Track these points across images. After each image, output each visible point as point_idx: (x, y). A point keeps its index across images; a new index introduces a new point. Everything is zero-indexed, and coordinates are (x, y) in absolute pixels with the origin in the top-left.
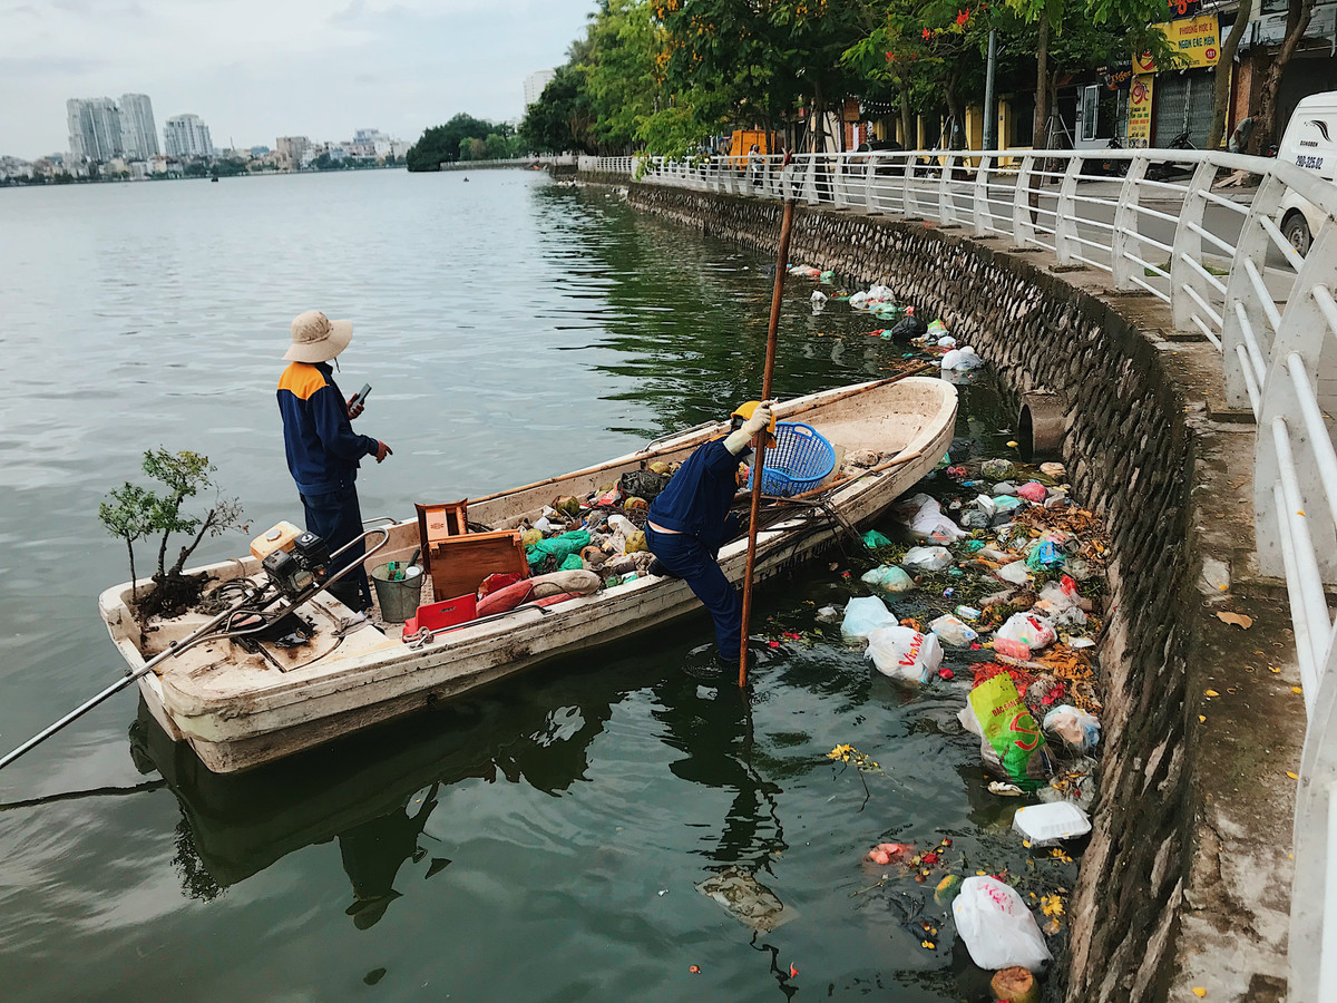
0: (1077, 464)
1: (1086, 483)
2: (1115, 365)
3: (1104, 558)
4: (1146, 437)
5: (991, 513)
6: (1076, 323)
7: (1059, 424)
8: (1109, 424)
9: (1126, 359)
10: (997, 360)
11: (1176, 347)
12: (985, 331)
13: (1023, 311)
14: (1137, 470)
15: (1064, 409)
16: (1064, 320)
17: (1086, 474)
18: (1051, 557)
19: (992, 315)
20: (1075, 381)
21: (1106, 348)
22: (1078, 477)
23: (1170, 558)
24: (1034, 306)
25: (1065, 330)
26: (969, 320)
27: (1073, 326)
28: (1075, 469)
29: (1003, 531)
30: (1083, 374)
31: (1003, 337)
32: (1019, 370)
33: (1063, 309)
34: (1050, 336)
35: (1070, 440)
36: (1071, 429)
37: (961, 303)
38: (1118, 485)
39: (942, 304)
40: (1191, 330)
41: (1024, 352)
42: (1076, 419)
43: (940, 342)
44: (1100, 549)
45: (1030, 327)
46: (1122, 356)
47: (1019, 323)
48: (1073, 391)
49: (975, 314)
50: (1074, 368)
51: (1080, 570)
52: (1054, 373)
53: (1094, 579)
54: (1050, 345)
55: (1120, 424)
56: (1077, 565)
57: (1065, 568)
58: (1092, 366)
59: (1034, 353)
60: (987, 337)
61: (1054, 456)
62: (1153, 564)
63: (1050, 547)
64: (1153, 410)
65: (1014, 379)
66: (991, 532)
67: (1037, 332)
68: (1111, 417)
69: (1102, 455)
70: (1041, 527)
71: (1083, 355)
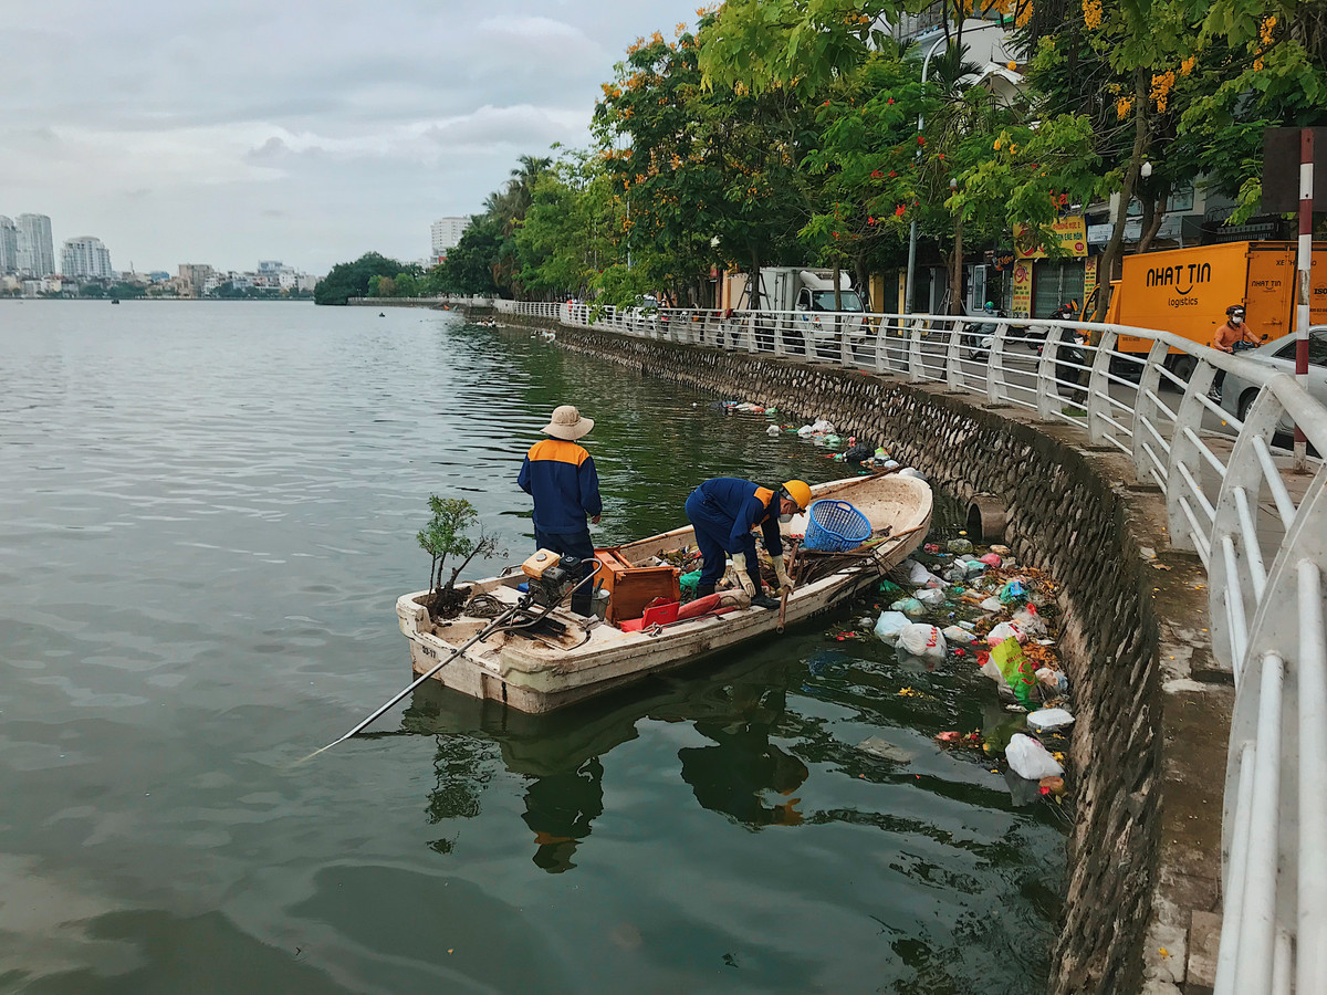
0: (1020, 543)
1: (1029, 553)
2: (1047, 471)
3: (1055, 593)
4: (1080, 511)
5: (965, 571)
6: (1010, 445)
7: (1001, 518)
8: (1046, 510)
9: (1056, 465)
10: (938, 477)
11: (1095, 455)
12: (925, 455)
13: (961, 437)
14: (1075, 533)
15: (1005, 507)
16: (999, 443)
17: (1030, 547)
18: (1019, 592)
19: (931, 442)
20: (1013, 486)
21: (1037, 460)
22: (1022, 551)
23: (1111, 567)
24: (971, 434)
25: (1001, 450)
26: (909, 448)
27: (1007, 447)
28: (1018, 546)
29: (977, 582)
30: (1019, 480)
31: (943, 458)
32: (961, 483)
33: (998, 435)
34: (987, 455)
35: (1011, 529)
36: (1012, 520)
37: (901, 434)
38: (1059, 547)
39: (882, 436)
40: (1104, 444)
41: (964, 469)
42: (1016, 513)
43: (886, 464)
44: (1051, 586)
45: (968, 450)
46: (1052, 464)
47: (958, 447)
48: (1013, 492)
49: (915, 443)
50: (1010, 477)
51: (1038, 600)
52: (993, 482)
53: (1049, 606)
54: (988, 462)
55: (1056, 508)
56: (1036, 597)
57: (1029, 599)
58: (1026, 474)
59: (973, 469)
60: (927, 460)
61: (1000, 541)
62: (1097, 579)
63: (1017, 586)
64: (1084, 493)
65: (956, 490)
66: (968, 583)
67: (975, 453)
68: (1047, 506)
69: (1043, 532)
70: (1005, 577)
71: (1018, 466)
